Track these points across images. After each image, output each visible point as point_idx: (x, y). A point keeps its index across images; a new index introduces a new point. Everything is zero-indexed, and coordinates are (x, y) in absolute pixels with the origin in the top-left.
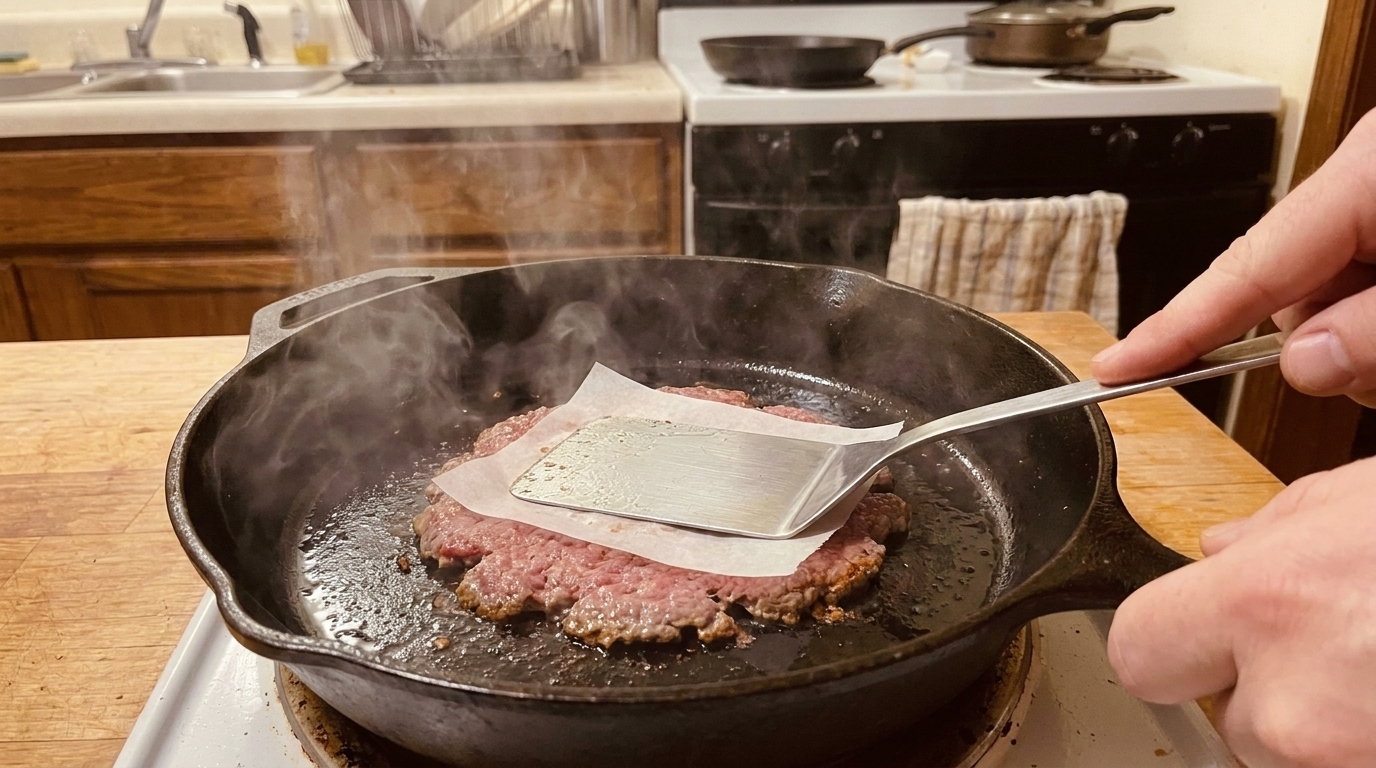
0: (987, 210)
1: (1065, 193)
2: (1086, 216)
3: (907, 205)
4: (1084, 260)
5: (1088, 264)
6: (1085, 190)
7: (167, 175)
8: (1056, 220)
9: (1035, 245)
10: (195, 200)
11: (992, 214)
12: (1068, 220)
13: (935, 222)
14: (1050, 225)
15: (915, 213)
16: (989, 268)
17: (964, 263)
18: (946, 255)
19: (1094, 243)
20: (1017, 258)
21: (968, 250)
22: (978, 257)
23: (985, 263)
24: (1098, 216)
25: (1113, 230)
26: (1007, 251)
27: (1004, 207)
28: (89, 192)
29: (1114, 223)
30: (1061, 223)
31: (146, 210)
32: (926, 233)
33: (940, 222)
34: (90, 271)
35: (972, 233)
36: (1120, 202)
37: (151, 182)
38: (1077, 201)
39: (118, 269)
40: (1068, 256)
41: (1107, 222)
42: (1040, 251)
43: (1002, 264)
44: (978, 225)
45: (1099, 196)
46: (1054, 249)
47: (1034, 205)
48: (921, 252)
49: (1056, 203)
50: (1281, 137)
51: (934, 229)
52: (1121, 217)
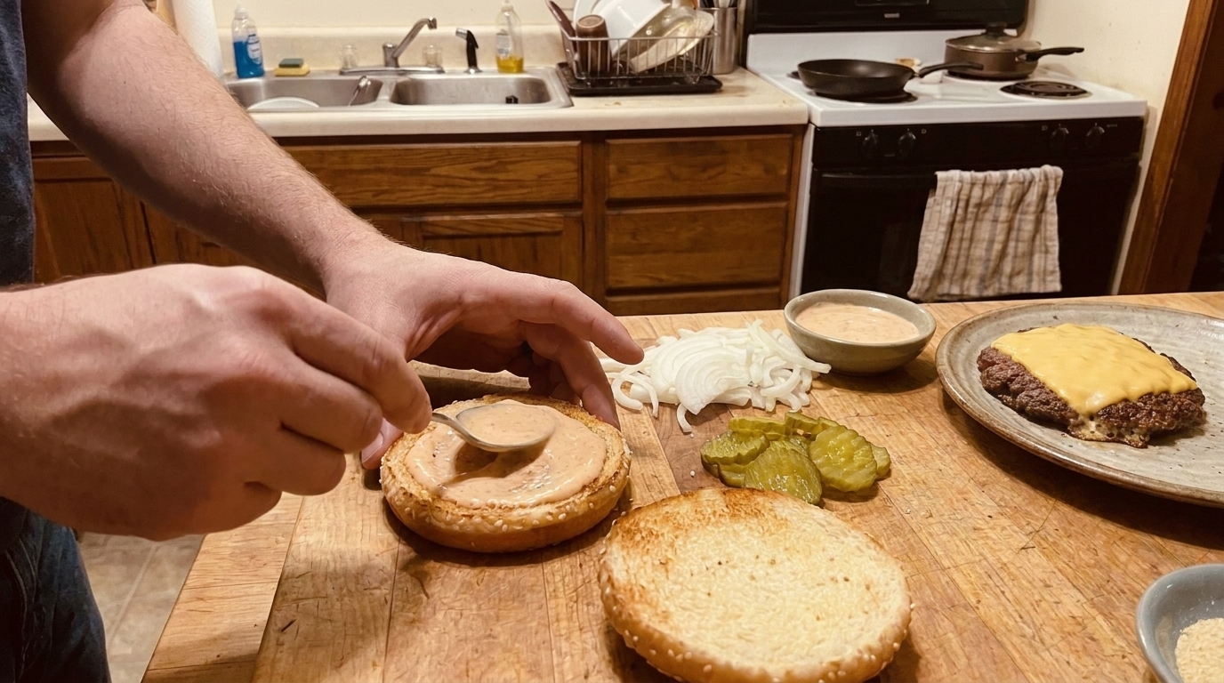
0: (986, 178)
1: (1028, 167)
2: (1040, 180)
3: (940, 175)
4: (1038, 206)
5: (1039, 209)
6: (1039, 166)
7: (486, 160)
8: (1023, 183)
9: (1012, 198)
10: (502, 176)
11: (988, 178)
12: (1030, 183)
13: (958, 184)
14: (1021, 186)
15: (947, 180)
16: (985, 212)
17: (971, 209)
18: (962, 204)
19: (1044, 197)
20: (1001, 205)
21: (973, 201)
22: (979, 205)
23: (982, 209)
24: (1047, 179)
25: (1056, 187)
26: (995, 201)
27: (996, 175)
28: (433, 171)
29: (1056, 184)
30: (1026, 184)
31: (467, 182)
32: (952, 192)
33: (960, 184)
34: (427, 223)
35: (977, 192)
36: (1059, 171)
37: (477, 164)
38: (1035, 171)
39: (445, 221)
40: (1029, 205)
41: (1052, 183)
42: (1014, 201)
43: (992, 208)
44: (981, 186)
45: (1047, 168)
46: (1021, 200)
47: (1011, 173)
48: (949, 203)
49: (1024, 173)
50: (1145, 130)
51: (956, 189)
52: (1060, 180)
